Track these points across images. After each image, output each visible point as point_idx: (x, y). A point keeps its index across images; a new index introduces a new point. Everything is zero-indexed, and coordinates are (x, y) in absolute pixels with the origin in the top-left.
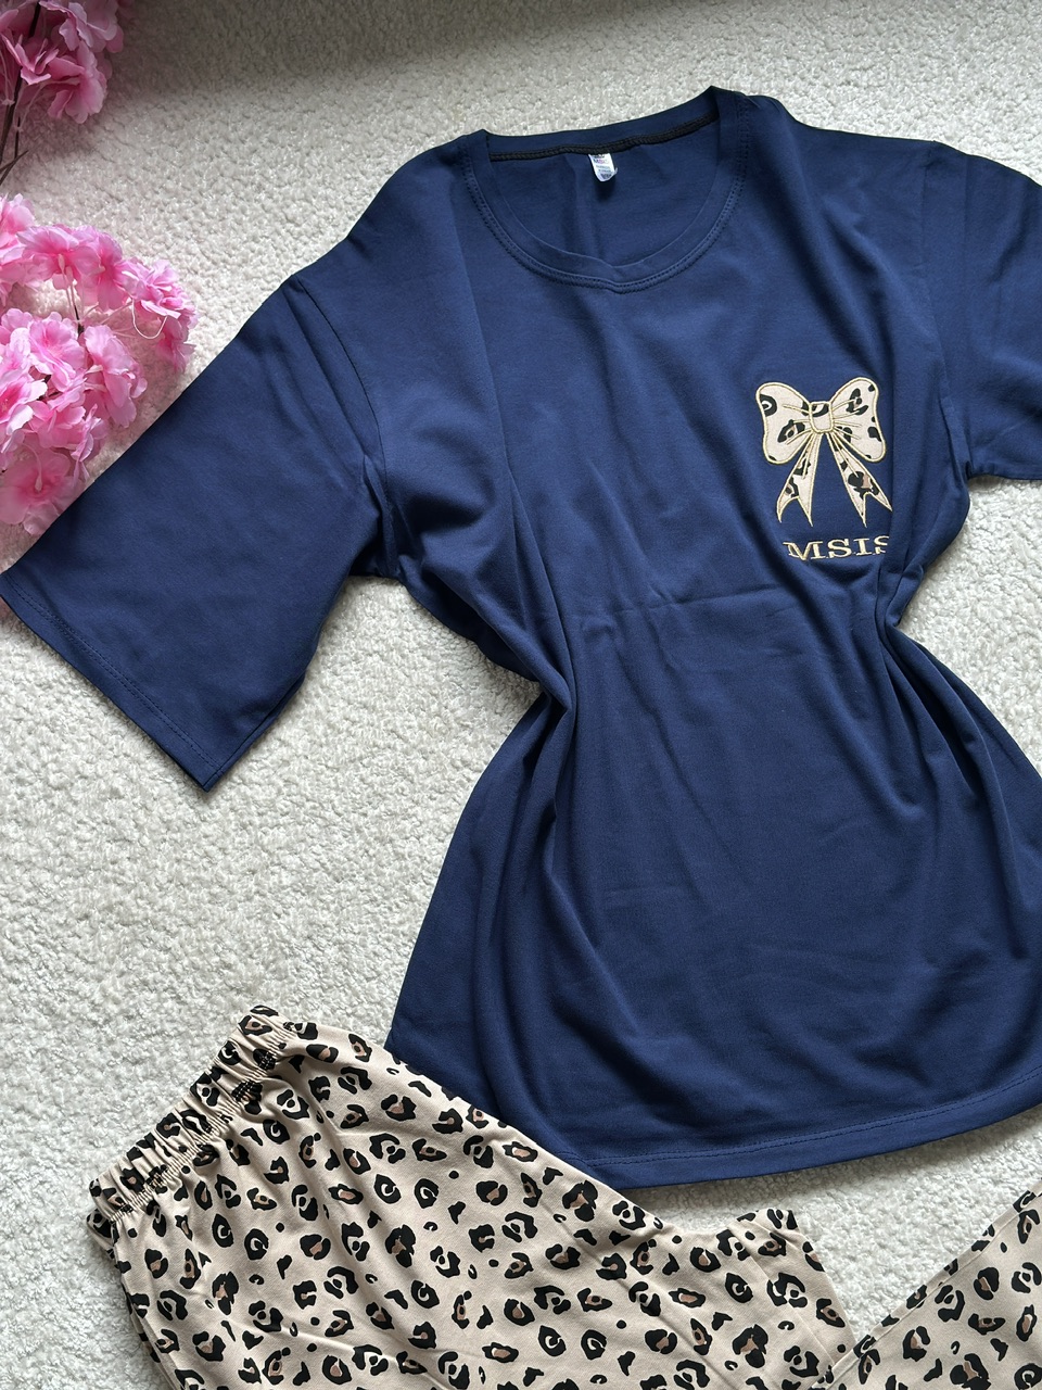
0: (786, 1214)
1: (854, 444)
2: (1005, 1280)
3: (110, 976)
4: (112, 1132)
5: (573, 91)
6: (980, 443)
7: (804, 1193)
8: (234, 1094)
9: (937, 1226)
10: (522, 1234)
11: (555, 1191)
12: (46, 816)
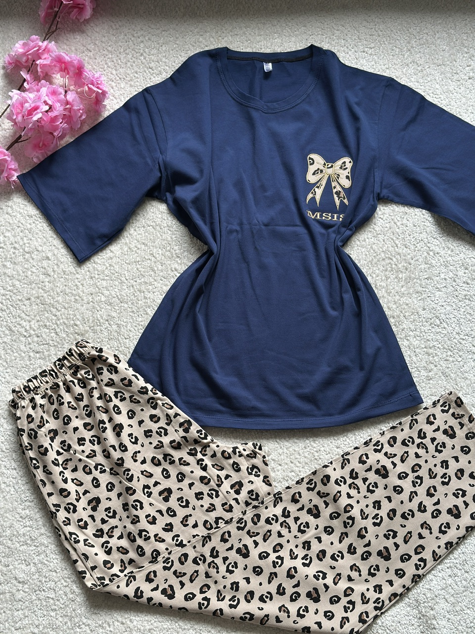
0: (259, 444)
1: (340, 180)
2: (333, 480)
3: (33, 321)
4: (24, 375)
5: (262, 39)
6: (386, 187)
7: (268, 439)
8: (69, 367)
9: (313, 459)
10: (163, 434)
11: (177, 421)
12: (21, 262)
